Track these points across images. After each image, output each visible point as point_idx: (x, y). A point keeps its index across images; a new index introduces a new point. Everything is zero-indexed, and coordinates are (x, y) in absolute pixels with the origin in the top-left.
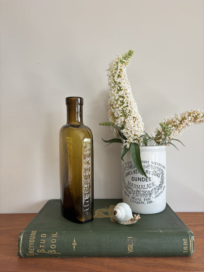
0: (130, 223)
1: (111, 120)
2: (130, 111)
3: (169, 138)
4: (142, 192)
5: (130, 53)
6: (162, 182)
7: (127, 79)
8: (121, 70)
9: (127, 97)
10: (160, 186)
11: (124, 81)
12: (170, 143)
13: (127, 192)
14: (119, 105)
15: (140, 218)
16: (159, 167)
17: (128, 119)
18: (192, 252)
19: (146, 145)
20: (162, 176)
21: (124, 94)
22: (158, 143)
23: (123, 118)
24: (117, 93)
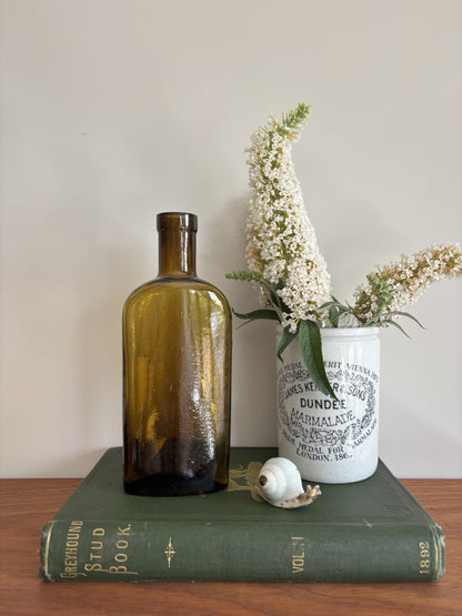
0: (297, 504)
1: (252, 267)
2: (298, 246)
3: (388, 309)
4: (324, 434)
5: (301, 112)
6: (370, 411)
7: (294, 173)
8: (279, 150)
9: (293, 214)
10: (366, 419)
11: (286, 177)
12: (389, 321)
13: (289, 433)
14: (274, 231)
15: (320, 493)
16: (365, 376)
17: (295, 264)
18: (440, 571)
19: (336, 326)
20: (371, 397)
21: (287, 206)
22: (363, 322)
23: (282, 264)
24: (269, 204)
